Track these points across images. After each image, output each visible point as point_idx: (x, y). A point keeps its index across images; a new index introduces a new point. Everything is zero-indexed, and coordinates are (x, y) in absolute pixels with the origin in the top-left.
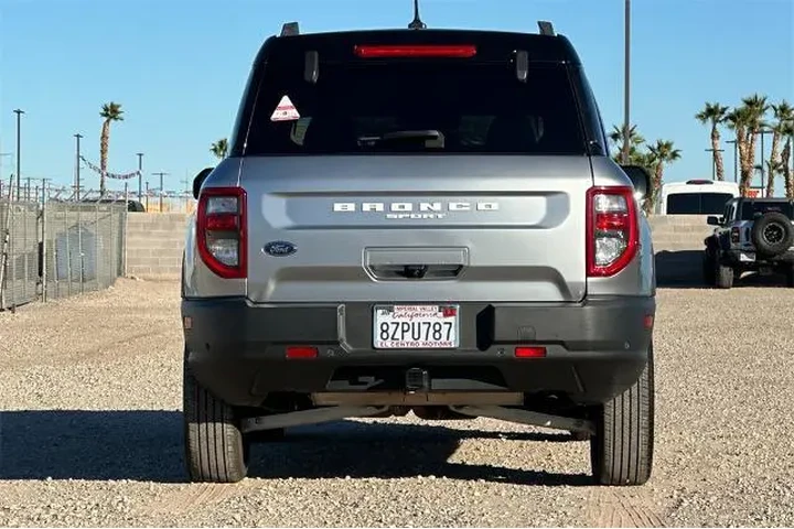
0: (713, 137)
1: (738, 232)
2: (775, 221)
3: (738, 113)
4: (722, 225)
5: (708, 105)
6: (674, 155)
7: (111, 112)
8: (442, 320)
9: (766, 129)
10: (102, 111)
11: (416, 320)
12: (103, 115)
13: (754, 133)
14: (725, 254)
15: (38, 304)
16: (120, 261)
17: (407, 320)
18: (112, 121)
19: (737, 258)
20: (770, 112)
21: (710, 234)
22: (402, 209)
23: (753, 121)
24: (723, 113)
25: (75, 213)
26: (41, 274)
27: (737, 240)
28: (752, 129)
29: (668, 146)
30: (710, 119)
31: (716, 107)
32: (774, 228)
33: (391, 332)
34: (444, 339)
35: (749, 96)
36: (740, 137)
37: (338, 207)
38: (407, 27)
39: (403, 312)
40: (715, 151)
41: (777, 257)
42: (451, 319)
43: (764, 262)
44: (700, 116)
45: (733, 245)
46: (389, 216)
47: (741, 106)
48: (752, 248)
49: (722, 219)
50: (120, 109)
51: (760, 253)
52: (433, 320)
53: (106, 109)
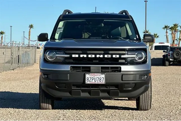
0: (166, 33)
1: (170, 54)
2: (178, 52)
3: (172, 27)
4: (166, 52)
5: (165, 25)
6: (158, 37)
7: (31, 26)
9: (178, 31)
10: (29, 26)
12: (29, 27)
13: (175, 32)
14: (167, 59)
15: (18, 69)
16: (35, 60)
18: (31, 28)
19: (169, 60)
20: (179, 27)
21: (164, 54)
23: (175, 29)
24: (169, 27)
25: (26, 49)
26: (19, 62)
27: (169, 56)
28: (175, 31)
29: (156, 35)
30: (166, 29)
31: (167, 26)
32: (177, 53)
35: (175, 23)
36: (172, 33)
40: (167, 36)
41: (178, 60)
43: (175, 60)
44: (163, 28)
45: (168, 57)
47: (173, 26)
48: (173, 57)
49: (166, 51)
50: (33, 26)
51: (174, 59)
53: (30, 26)
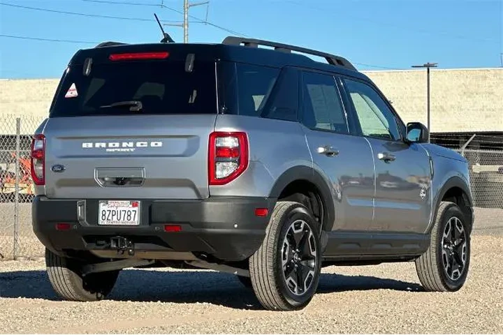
8: (131, 209)
11: (119, 209)
17: (114, 209)
22: (114, 146)
33: (107, 215)
34: (132, 220)
37: (84, 145)
38: (159, 42)
39: (112, 204)
42: (136, 209)
46: (108, 150)
52: (127, 209)
